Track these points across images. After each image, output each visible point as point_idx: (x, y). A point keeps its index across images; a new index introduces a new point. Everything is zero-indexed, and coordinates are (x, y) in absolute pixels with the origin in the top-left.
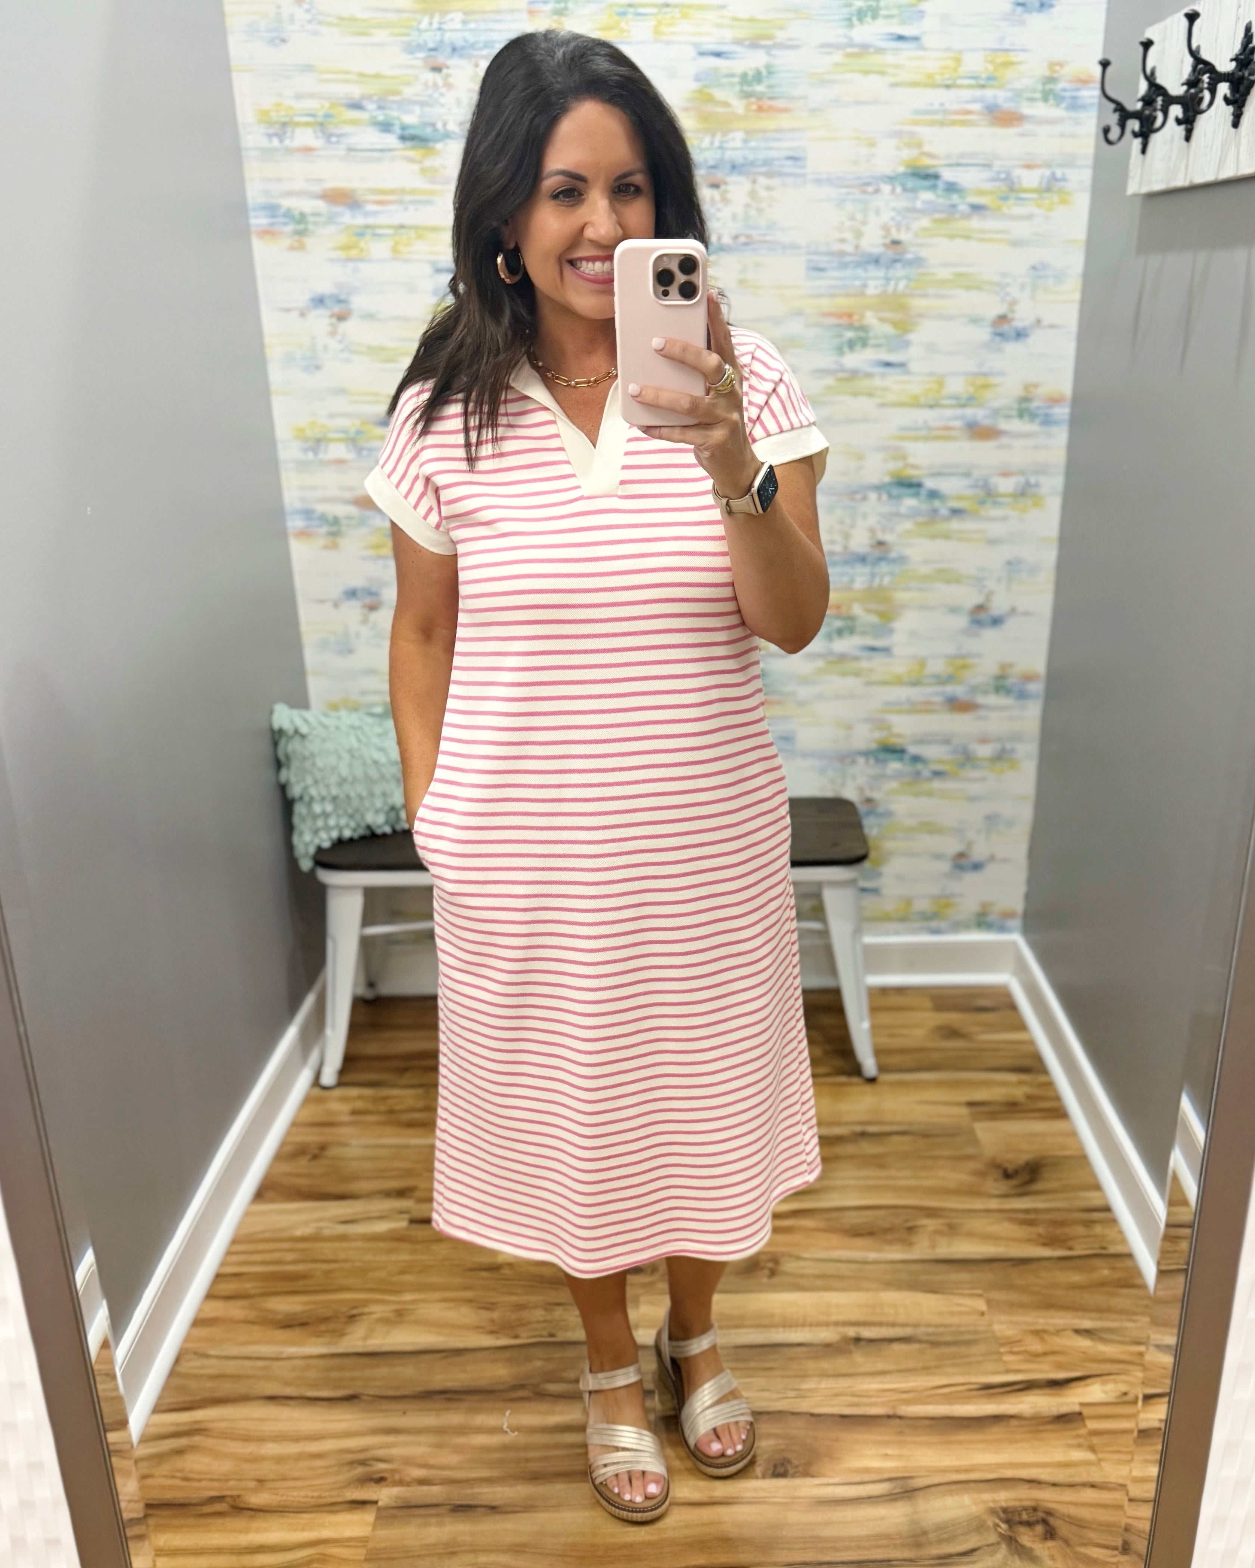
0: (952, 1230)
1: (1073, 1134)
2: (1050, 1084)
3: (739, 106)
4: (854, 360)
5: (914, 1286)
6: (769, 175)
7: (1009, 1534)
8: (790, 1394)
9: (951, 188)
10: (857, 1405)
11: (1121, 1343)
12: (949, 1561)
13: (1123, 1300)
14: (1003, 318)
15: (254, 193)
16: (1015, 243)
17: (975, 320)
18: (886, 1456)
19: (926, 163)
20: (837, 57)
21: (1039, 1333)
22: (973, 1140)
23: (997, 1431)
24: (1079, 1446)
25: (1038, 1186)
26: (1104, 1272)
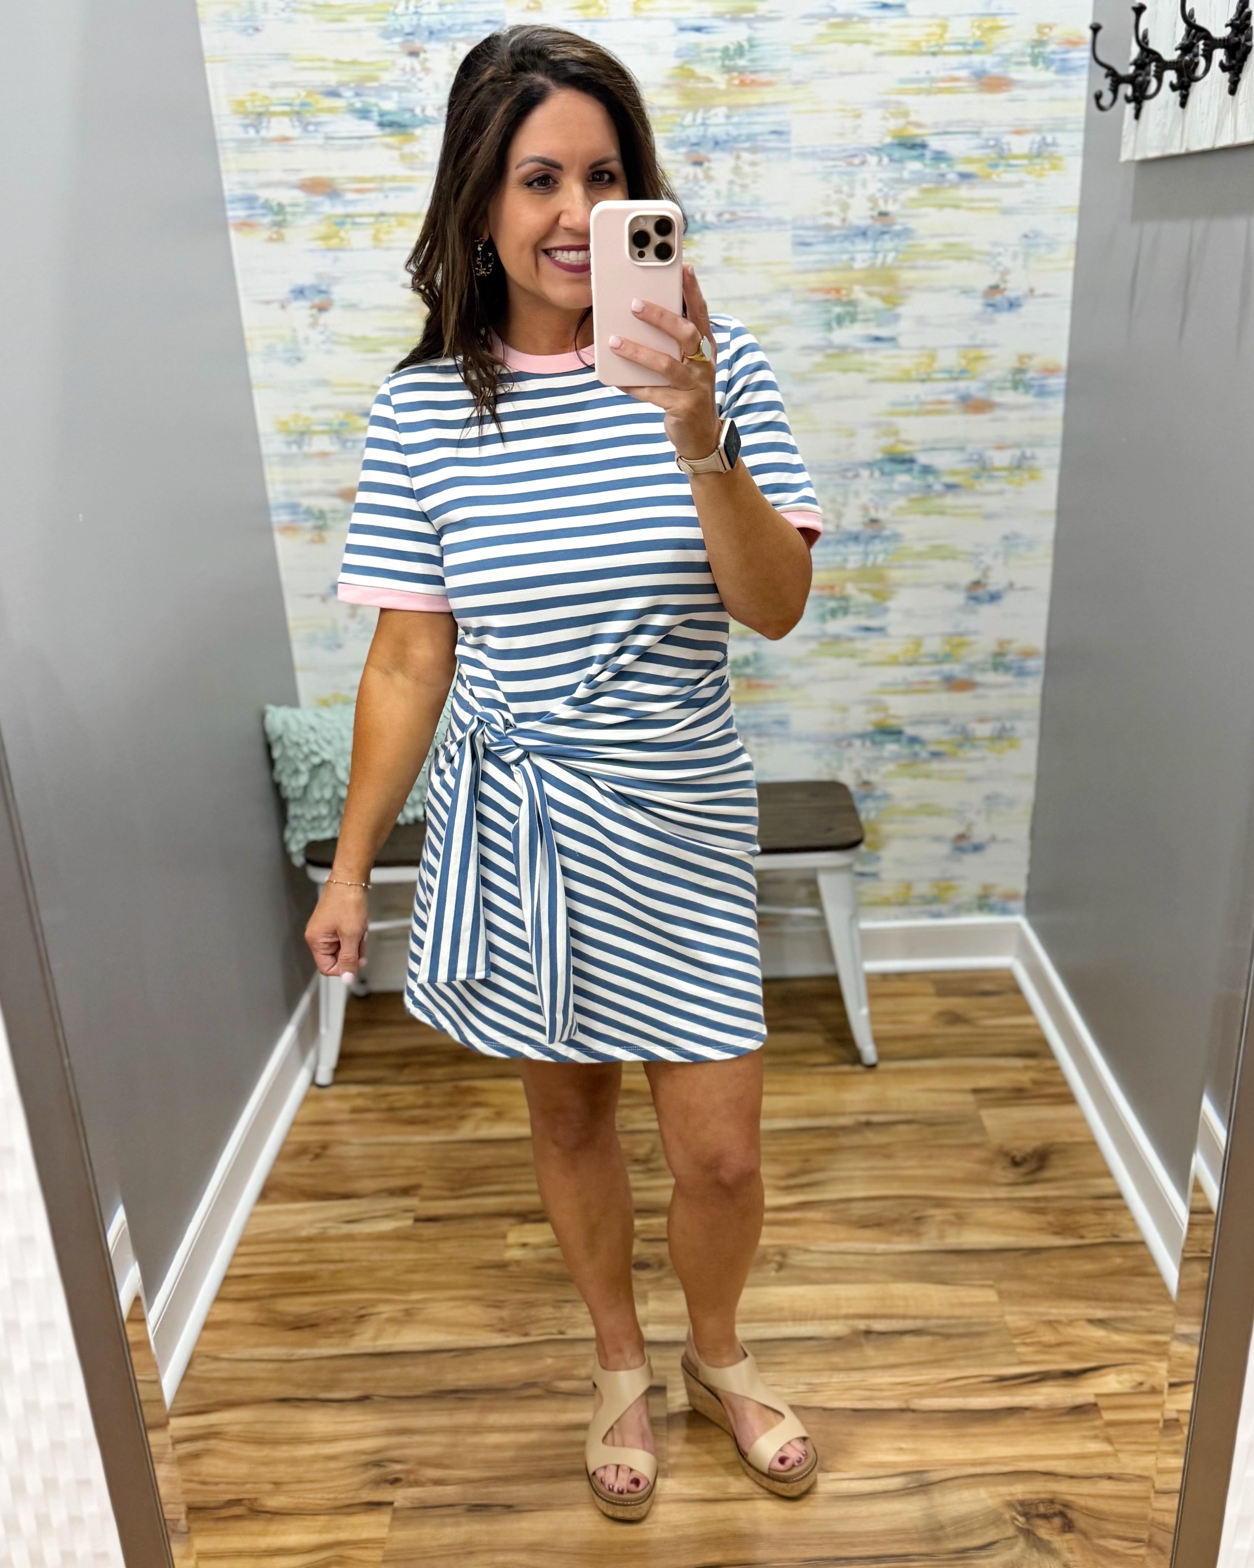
0: (961, 1220)
1: (1082, 1120)
2: (1057, 1070)
3: (721, 81)
4: (843, 335)
5: (926, 1277)
6: (753, 150)
7: (1026, 1526)
8: (802, 1388)
9: (940, 157)
10: (870, 1399)
11: (1136, 1332)
12: (967, 1555)
13: (1138, 1288)
14: (995, 289)
15: (231, 185)
16: (1006, 211)
17: (966, 292)
18: (900, 1450)
19: (913, 132)
20: (820, 28)
21: (1052, 1324)
22: (979, 1128)
23: (1012, 1423)
24: (1095, 1437)
25: (1048, 1173)
26: (1117, 1261)
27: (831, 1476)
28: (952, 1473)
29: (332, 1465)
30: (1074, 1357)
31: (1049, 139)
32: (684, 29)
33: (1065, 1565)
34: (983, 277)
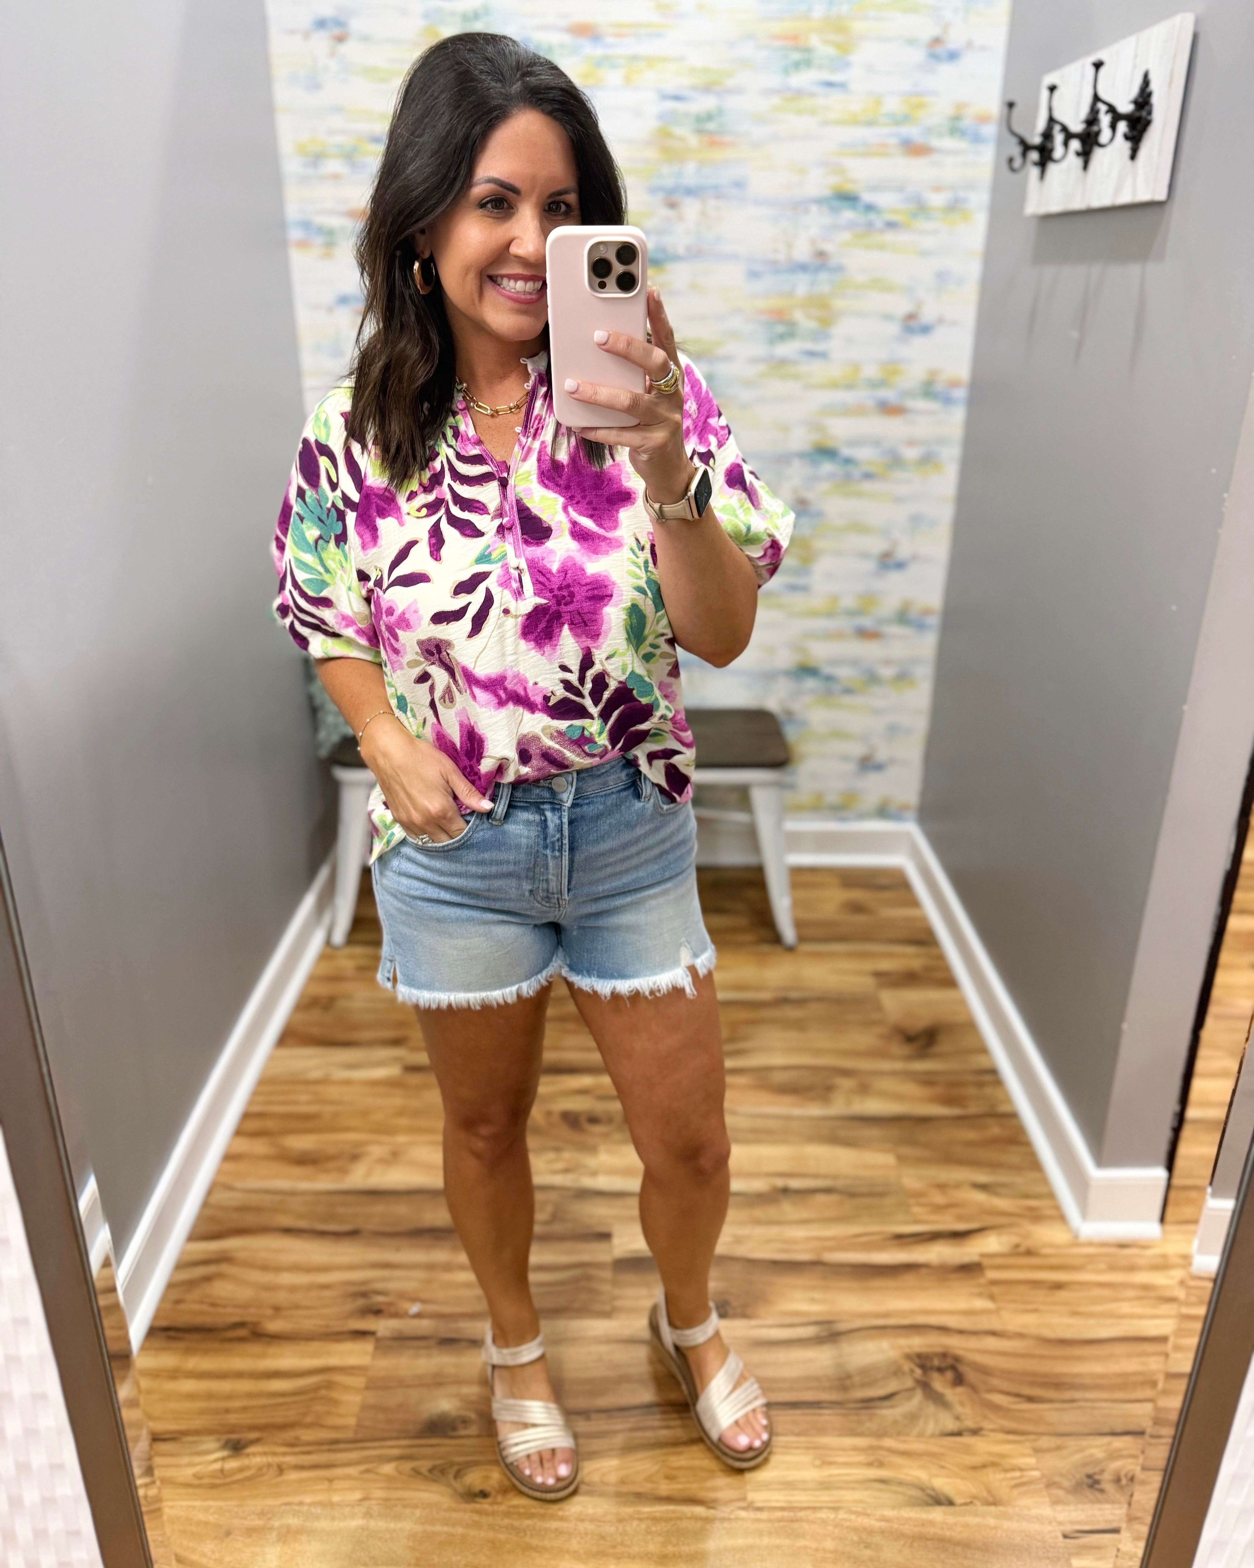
0: (864, 1090)
1: (963, 1003)
2: (941, 957)
3: (693, 141)
4: (785, 349)
5: (834, 1140)
6: (719, 197)
7: (923, 1378)
9: (870, 208)
10: (787, 1252)
11: (1013, 1197)
12: (872, 1404)
13: (1013, 1156)
14: (911, 317)
15: (293, 211)
16: (924, 254)
17: (887, 317)
18: (813, 1300)
19: (849, 187)
20: (776, 100)
21: (942, 1187)
22: (878, 1007)
23: (909, 1279)
24: (980, 1295)
25: (936, 1049)
26: (995, 1130)
27: (753, 1322)
28: (858, 1323)
29: (327, 1293)
30: (960, 1218)
31: (962, 194)
32: (665, 97)
33: (958, 1418)
34: (902, 306)
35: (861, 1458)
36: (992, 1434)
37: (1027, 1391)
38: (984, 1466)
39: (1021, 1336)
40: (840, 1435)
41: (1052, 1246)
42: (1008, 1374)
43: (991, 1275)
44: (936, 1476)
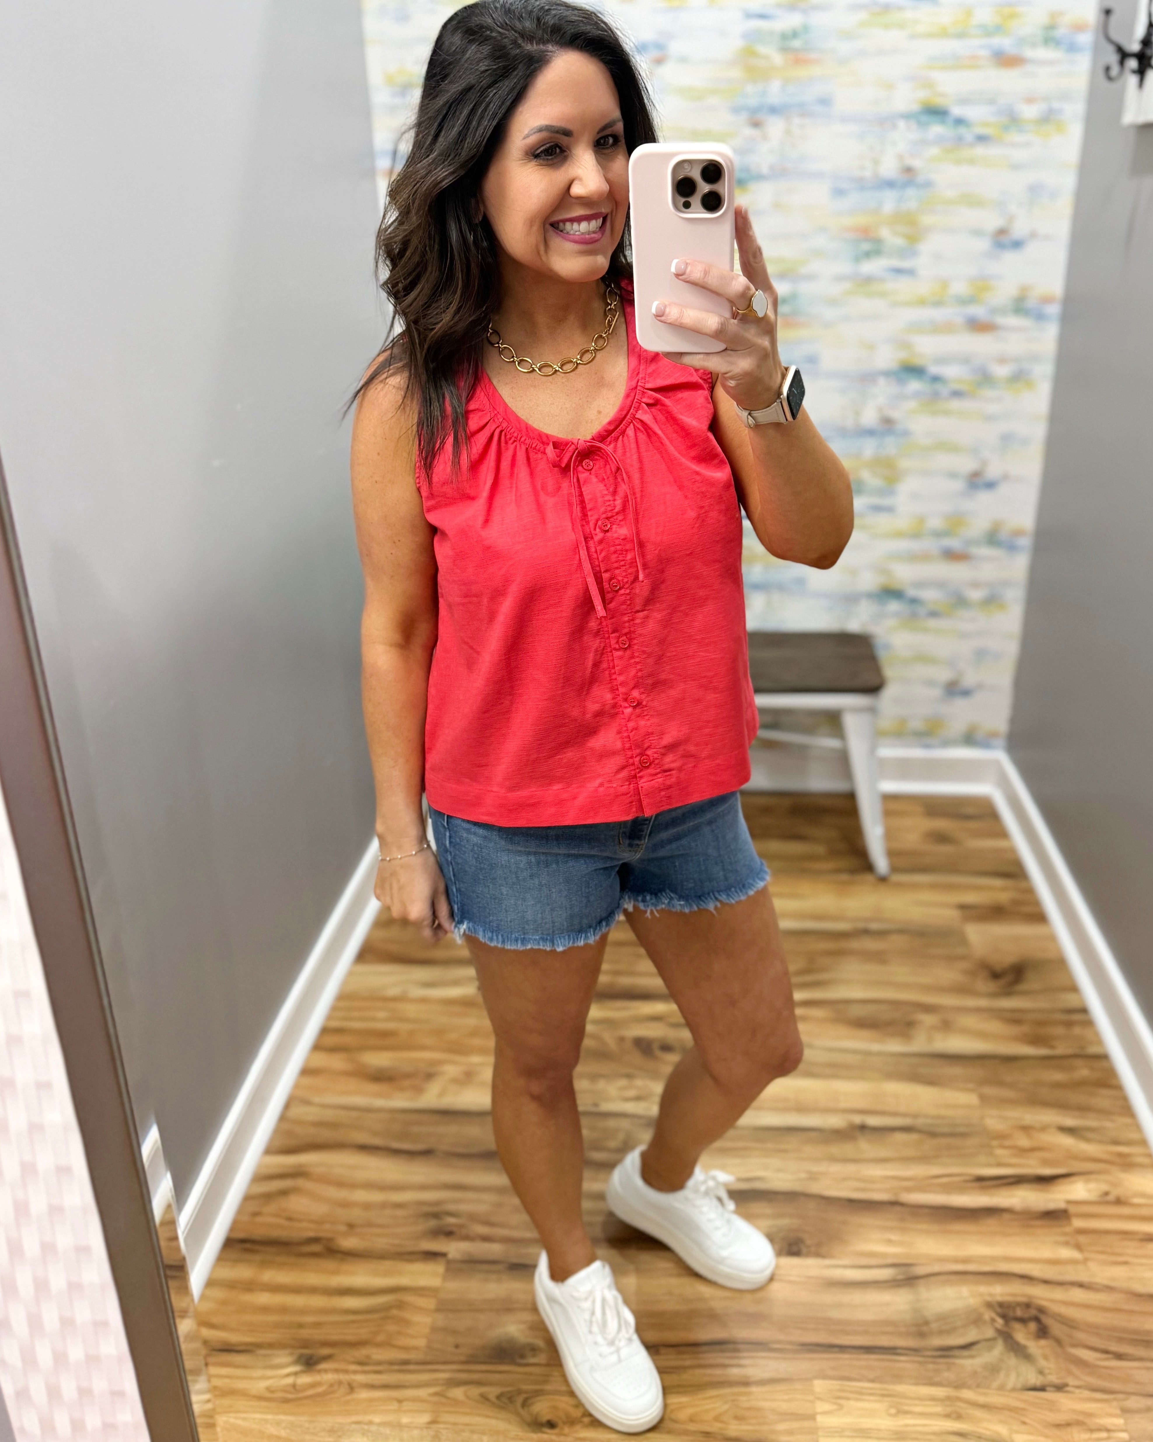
0: (946, 1026)
1: (1052, 939)
2: (1030, 891)
3: (778, 59)
4: (871, 267)
5: (913, 1077)
6: (804, 115)
7: (1005, 1329)
8: (803, 1175)
9: (960, 122)
10: (863, 1190)
11: (1101, 1142)
12: (950, 1353)
13: (1102, 1099)
14: (1002, 232)
15: (381, 140)
16: (1016, 167)
17: (976, 233)
18: (890, 1242)
19: (938, 101)
20: (863, 15)
21: (1026, 1129)
22: (963, 941)
23: (991, 1223)
24: (1066, 1244)
25: (1023, 987)
26: (1083, 1072)
27: (827, 1262)
28: (936, 1268)
29: (399, 1212)
30: (1046, 1162)
31: (1056, 105)
32: (749, 15)
33: (1041, 1372)
34: (992, 221)
35: (939, 1409)
36: (1077, 1391)
37: (1114, 1347)
38: (1068, 1425)
39: (1109, 1289)
40: (917, 1384)
41: (1143, 1195)
42: (1094, 1329)
43: (1078, 1223)
44: (1018, 1432)
